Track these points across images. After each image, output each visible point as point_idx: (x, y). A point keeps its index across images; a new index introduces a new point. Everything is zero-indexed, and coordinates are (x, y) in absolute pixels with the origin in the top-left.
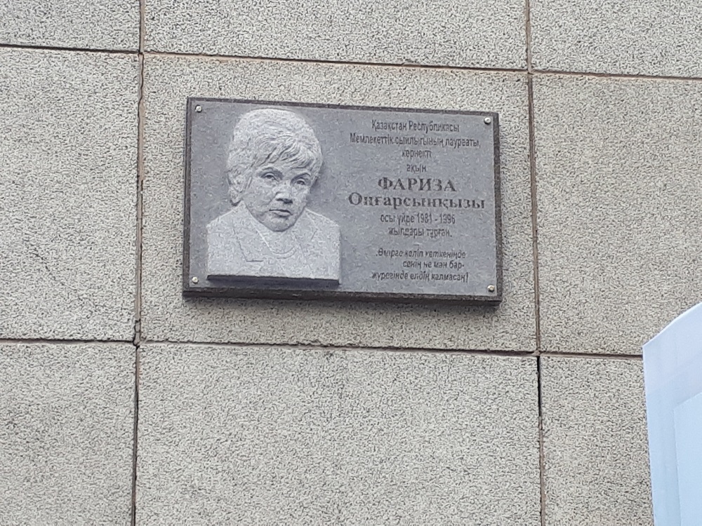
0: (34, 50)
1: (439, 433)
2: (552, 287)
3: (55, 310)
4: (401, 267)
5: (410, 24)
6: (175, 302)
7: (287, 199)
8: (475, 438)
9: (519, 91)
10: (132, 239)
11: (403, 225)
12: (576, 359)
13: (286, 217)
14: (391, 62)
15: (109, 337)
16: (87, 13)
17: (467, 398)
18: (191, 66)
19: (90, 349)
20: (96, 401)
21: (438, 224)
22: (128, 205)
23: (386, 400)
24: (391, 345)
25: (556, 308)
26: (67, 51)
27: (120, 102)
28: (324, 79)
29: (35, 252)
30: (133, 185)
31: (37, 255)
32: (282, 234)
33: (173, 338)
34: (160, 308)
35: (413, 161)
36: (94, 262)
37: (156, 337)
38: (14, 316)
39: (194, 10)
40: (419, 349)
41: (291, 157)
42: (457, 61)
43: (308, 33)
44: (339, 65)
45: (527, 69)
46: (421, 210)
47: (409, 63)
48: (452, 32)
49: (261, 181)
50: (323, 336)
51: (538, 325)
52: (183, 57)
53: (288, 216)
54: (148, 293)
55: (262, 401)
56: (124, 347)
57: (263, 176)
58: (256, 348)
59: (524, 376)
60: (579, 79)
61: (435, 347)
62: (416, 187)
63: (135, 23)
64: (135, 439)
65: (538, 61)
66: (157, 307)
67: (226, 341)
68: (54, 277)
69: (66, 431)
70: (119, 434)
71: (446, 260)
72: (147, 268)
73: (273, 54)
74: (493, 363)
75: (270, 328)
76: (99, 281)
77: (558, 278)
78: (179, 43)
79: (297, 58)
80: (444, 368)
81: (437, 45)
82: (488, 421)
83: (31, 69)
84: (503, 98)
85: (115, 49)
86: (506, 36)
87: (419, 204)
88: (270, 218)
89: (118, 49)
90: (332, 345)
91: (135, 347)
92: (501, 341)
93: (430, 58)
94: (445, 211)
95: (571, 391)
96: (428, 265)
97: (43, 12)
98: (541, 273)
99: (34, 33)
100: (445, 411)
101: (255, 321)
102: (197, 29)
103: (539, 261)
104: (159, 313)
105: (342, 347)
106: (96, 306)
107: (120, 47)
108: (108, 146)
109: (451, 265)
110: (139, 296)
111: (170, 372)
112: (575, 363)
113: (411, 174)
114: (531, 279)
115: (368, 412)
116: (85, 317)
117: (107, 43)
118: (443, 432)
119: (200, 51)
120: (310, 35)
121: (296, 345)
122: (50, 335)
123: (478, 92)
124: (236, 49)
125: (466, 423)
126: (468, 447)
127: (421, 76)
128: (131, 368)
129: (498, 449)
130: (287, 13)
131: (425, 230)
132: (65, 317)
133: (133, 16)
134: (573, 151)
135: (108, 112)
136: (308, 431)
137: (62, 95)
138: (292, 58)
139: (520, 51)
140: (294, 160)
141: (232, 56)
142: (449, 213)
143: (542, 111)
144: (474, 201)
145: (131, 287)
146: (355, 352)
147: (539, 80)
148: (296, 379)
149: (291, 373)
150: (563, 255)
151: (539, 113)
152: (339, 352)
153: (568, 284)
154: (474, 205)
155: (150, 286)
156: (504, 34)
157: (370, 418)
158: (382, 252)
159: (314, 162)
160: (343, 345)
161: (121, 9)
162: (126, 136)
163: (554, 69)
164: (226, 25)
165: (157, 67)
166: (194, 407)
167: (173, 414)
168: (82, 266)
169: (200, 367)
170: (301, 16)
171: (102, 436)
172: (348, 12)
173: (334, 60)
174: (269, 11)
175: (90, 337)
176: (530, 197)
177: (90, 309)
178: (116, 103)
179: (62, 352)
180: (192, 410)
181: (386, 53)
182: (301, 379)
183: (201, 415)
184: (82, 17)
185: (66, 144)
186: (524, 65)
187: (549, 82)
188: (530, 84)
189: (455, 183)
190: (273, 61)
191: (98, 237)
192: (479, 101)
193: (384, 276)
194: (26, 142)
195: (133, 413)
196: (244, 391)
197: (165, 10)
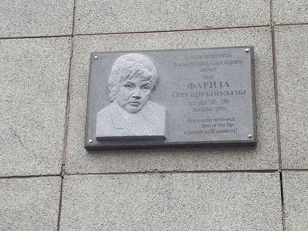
0: (22, 39)
1: (224, 217)
2: (287, 134)
3: (22, 161)
4: (200, 128)
5: (208, 9)
6: (83, 154)
7: (137, 96)
8: (245, 219)
9: (267, 36)
10: (63, 124)
11: (201, 106)
12: (303, 173)
13: (137, 106)
14: (198, 29)
15: (48, 173)
16: (48, 20)
17: (240, 197)
18: (97, 39)
19: (38, 180)
20: (40, 207)
21: (220, 104)
22: (62, 107)
23: (194, 200)
24: (197, 170)
25: (290, 145)
26: (37, 38)
27: (61, 59)
28: (163, 40)
29: (15, 134)
30: (65, 98)
31: (16, 135)
32: (135, 114)
33: (81, 172)
34: (75, 157)
35: (207, 74)
36: (43, 136)
37: (72, 172)
38: (2, 165)
39: (99, 14)
40: (212, 171)
41: (140, 75)
42: (233, 25)
43: (155, 19)
44: (171, 32)
45: (271, 25)
46: (211, 98)
47: (207, 28)
48: (230, 11)
49: (124, 89)
50: (160, 167)
51: (280, 155)
52: (93, 36)
53: (138, 105)
54: (70, 150)
55: (126, 202)
56: (55, 178)
57: (126, 86)
58: (124, 175)
59: (273, 183)
60: (300, 27)
61: (221, 170)
62: (208, 87)
63: (71, 22)
64: (58, 226)
65: (277, 20)
66: (73, 157)
67: (108, 172)
68: (23, 145)
69: (23, 223)
70: (50, 223)
71: (225, 122)
72: (70, 137)
73: (138, 30)
74: (254, 177)
75: (131, 164)
76: (45, 145)
77: (291, 129)
78: (92, 29)
79: (150, 31)
80: (226, 181)
81: (222, 18)
82: (252, 209)
83: (20, 48)
84: (258, 40)
85: (60, 35)
86: (259, 10)
87: (210, 95)
88: (129, 107)
89: (62, 35)
90: (165, 172)
91: (61, 178)
92: (259, 165)
93: (219, 24)
94: (224, 97)
95: (301, 191)
96: (214, 126)
97: (27, 21)
98: (281, 127)
99: (23, 31)
100: (228, 204)
101: (124, 161)
102: (100, 22)
103: (280, 121)
104: (75, 160)
105: (170, 172)
106: (43, 158)
107: (63, 34)
108: (54, 81)
109: (227, 125)
110: (64, 152)
111: (79, 189)
112: (302, 175)
113: (205, 80)
114: (275, 131)
115: (184, 206)
116: (37, 164)
117: (57, 33)
118: (226, 216)
119: (102, 33)
120: (157, 20)
121: (145, 172)
122: (19, 174)
123: (244, 38)
124: (119, 30)
125: (239, 211)
126: (241, 224)
127: (213, 34)
128: (58, 189)
129: (258, 225)
130: (145, 10)
131: (213, 107)
132: (27, 165)
133: (70, 19)
134: (298, 63)
135: (55, 64)
136: (151, 218)
137: (33, 59)
138: (147, 31)
139: (267, 16)
140: (141, 77)
141: (117, 33)
142: (226, 98)
143: (280, 44)
144: (240, 91)
145: (61, 147)
146: (177, 175)
147: (278, 29)
148: (145, 190)
149: (142, 188)
150: (293, 117)
151: (278, 45)
152: (168, 175)
153: (297, 132)
154: (240, 93)
155: (71, 147)
156: (258, 9)
157: (185, 210)
158: (189, 120)
159: (152, 77)
160: (171, 171)
161: (64, 17)
162: (63, 75)
163: (285, 23)
164: (115, 19)
165: (80, 41)
166: (90, 208)
167: (79, 212)
168: (37, 139)
169: (94, 187)
170: (152, 11)
171: (41, 225)
172: (176, 7)
173: (169, 30)
174: (136, 10)
175: (39, 174)
176: (274, 88)
177: (39, 160)
178: (59, 60)
179: (24, 183)
180: (89, 209)
181: (195, 24)
182: (147, 190)
183: (93, 212)
184: (46, 22)
185: (34, 81)
186: (269, 23)
187: (283, 30)
188: (273, 32)
189: (229, 83)
190: (137, 34)
191: (46, 124)
192: (245, 43)
193: (190, 133)
194: (14, 81)
195: (58, 212)
196: (117, 198)
197: (86, 15)
